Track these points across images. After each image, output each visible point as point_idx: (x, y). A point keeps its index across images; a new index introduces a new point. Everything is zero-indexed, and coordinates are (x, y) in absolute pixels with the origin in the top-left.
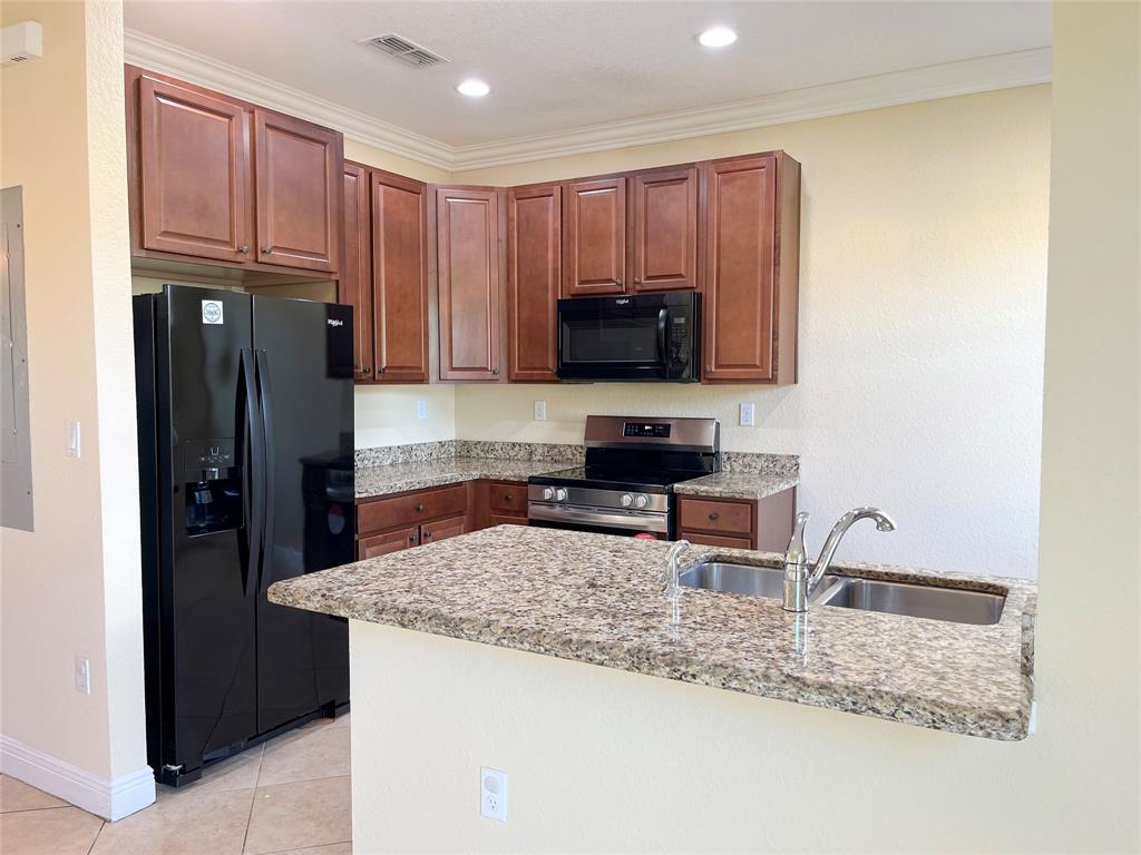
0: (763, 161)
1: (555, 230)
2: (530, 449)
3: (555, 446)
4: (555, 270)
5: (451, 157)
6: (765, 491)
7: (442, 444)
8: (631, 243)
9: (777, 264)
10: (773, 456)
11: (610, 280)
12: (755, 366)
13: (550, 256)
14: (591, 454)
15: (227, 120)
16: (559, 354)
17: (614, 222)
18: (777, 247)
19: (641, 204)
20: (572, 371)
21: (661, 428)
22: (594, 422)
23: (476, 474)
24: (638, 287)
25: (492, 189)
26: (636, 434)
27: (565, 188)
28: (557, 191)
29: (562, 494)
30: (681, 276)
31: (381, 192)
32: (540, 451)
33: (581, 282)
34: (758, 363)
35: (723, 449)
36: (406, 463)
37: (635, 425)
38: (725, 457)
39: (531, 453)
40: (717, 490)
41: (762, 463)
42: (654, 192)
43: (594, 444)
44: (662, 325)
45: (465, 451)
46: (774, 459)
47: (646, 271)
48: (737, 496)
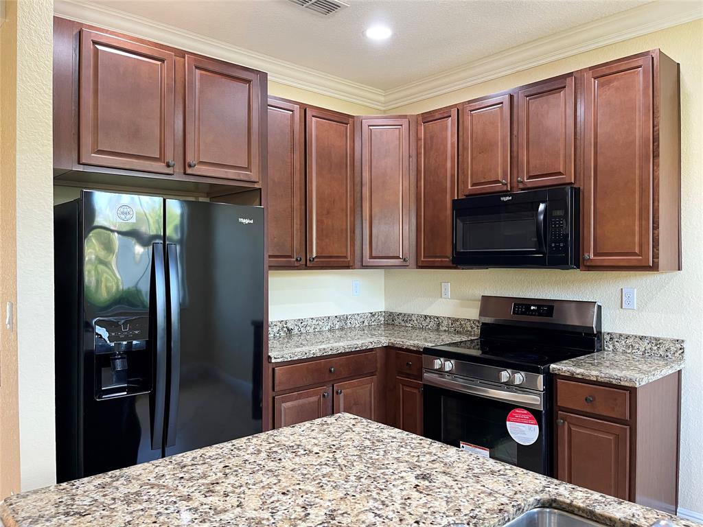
0: (640, 61)
1: (452, 144)
2: (438, 321)
3: (457, 320)
4: (453, 176)
5: (382, 99)
6: (645, 378)
7: (373, 315)
8: (515, 149)
9: (656, 155)
10: (657, 339)
11: (498, 182)
12: (635, 254)
13: (449, 165)
14: (485, 328)
15: (159, 63)
17: (501, 132)
18: (656, 139)
19: (523, 115)
20: (463, 260)
21: (545, 308)
22: (487, 303)
24: (521, 186)
25: (405, 117)
26: (523, 313)
27: (460, 110)
28: (454, 112)
29: (449, 365)
30: (560, 173)
31: (313, 122)
32: (445, 323)
33: (473, 185)
34: (637, 251)
35: (605, 329)
37: (522, 305)
38: (608, 338)
39: (438, 325)
40: (593, 373)
41: (645, 345)
42: (535, 104)
43: (488, 320)
44: (542, 217)
46: (657, 342)
47: (528, 172)
48: (614, 382)
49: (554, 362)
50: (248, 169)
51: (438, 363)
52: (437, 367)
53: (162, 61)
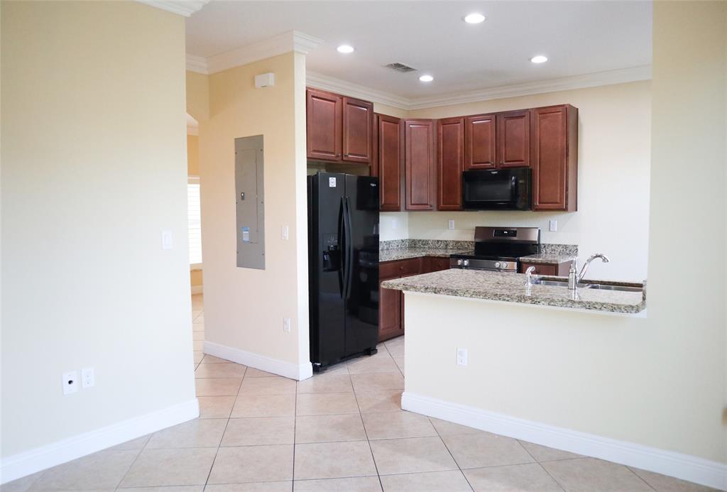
0: (560, 109)
1: (461, 140)
2: (446, 243)
3: (458, 242)
4: (461, 157)
5: (408, 104)
6: (562, 261)
7: (403, 241)
8: (498, 145)
9: (567, 155)
10: (566, 246)
11: (488, 163)
12: (557, 203)
13: (459, 151)
14: (477, 245)
16: (463, 196)
17: (490, 135)
18: (567, 148)
19: (503, 128)
20: (470, 205)
21: (513, 232)
22: (479, 231)
23: (424, 254)
24: (502, 166)
25: (430, 120)
26: (499, 235)
27: (466, 120)
28: (462, 120)
29: (466, 263)
30: (522, 161)
31: (382, 124)
32: (451, 244)
33: (474, 163)
34: (559, 201)
35: (542, 242)
36: (387, 249)
37: (500, 231)
38: (543, 246)
39: (447, 245)
40: (540, 260)
41: (560, 249)
42: (509, 122)
43: (478, 240)
44: (514, 183)
45: (413, 244)
46: (566, 247)
47: (505, 158)
48: (549, 262)
49: (521, 256)
50: (366, 156)
51: (460, 262)
52: (459, 264)
53: (335, 102)
